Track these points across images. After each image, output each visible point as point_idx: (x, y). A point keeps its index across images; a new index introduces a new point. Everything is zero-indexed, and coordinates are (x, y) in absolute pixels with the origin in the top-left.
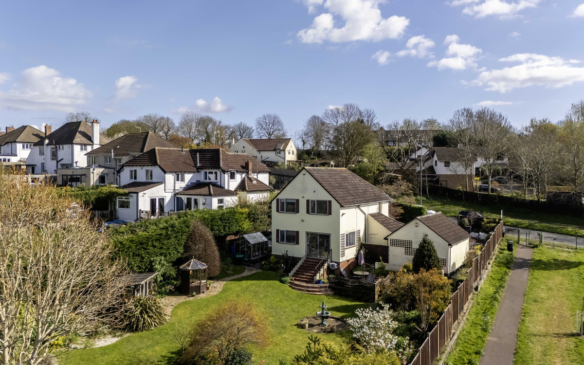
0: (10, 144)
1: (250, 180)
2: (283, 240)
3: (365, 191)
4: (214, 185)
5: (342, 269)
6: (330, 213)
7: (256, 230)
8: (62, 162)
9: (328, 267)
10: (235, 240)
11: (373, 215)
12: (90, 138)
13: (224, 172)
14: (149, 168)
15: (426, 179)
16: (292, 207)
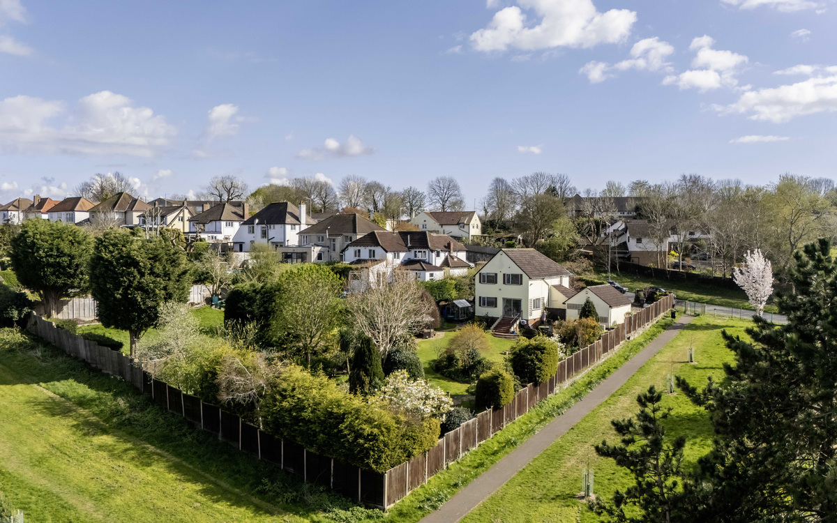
0: (214, 222)
1: (452, 257)
2: (484, 304)
3: (549, 267)
4: (424, 262)
5: (530, 325)
6: (521, 284)
7: (460, 298)
8: (273, 240)
9: (520, 323)
10: (445, 305)
11: (555, 286)
12: (297, 219)
13: (432, 251)
14: (373, 248)
15: (617, 255)
16: (492, 279)
